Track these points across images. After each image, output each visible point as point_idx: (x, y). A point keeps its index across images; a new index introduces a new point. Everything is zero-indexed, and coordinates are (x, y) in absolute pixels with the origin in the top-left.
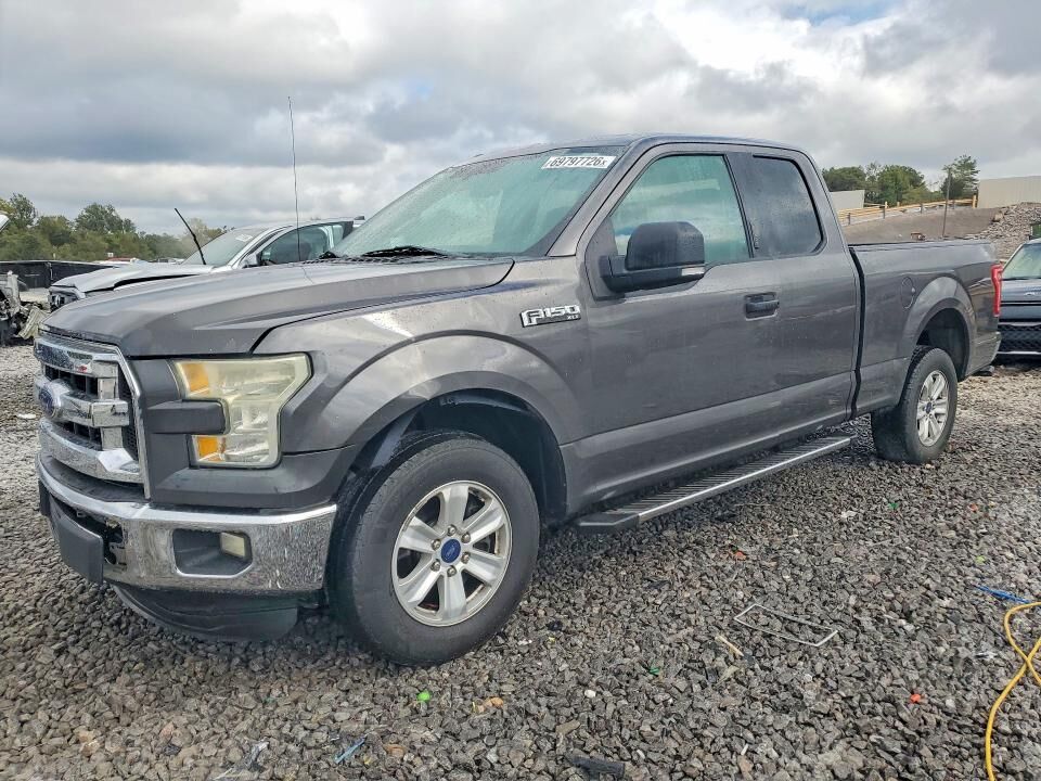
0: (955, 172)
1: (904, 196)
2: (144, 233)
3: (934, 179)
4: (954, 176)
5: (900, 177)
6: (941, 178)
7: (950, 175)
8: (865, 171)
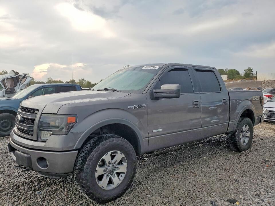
0: (247, 71)
1: (235, 77)
2: (36, 81)
3: (242, 73)
4: (247, 72)
5: (234, 72)
6: (244, 73)
7: (246, 72)
8: (225, 70)
